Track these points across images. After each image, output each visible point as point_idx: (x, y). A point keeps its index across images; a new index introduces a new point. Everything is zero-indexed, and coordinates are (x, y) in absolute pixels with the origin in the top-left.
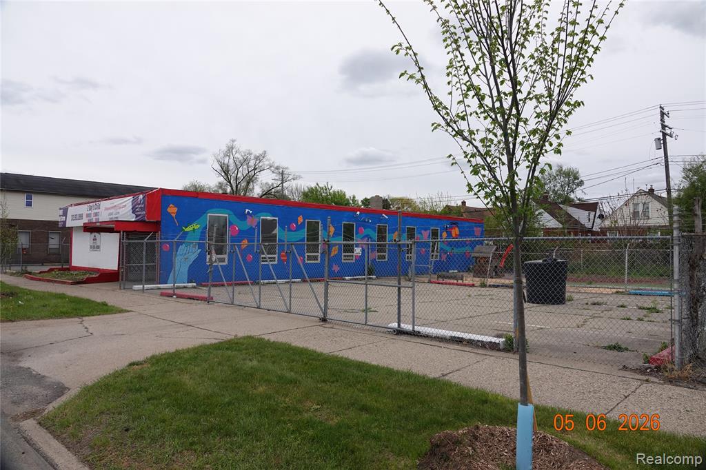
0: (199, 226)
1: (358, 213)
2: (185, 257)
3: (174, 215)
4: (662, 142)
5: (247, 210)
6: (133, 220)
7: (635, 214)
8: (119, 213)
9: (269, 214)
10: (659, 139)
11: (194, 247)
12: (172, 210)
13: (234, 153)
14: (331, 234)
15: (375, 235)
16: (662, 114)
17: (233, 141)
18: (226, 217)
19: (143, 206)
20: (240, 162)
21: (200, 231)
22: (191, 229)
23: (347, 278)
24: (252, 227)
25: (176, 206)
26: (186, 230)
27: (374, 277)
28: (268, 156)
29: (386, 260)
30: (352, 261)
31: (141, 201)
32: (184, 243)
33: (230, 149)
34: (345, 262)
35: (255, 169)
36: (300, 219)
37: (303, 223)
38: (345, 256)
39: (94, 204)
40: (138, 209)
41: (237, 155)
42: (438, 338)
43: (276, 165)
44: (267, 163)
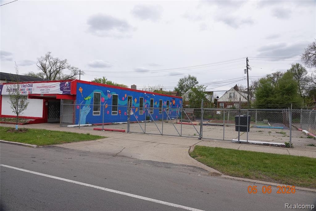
0: (90, 97)
1: (145, 93)
2: (85, 112)
3: (81, 92)
4: (247, 71)
5: (108, 91)
6: (62, 94)
7: (230, 97)
8: (49, 90)
9: (115, 93)
10: (246, 70)
11: (88, 107)
12: (81, 90)
13: (49, 59)
14: (136, 102)
15: (150, 103)
16: (247, 60)
17: (50, 53)
18: (100, 94)
19: (69, 87)
20: (53, 63)
21: (91, 100)
22: (87, 99)
23: (142, 121)
24: (109, 99)
25: (82, 88)
26: (86, 99)
27: (151, 121)
28: (67, 62)
29: (153, 114)
30: (142, 114)
31: (67, 85)
32: (84, 105)
33: (48, 57)
34: (140, 114)
35: (60, 68)
36: (126, 95)
37: (127, 97)
38: (140, 112)
39: (27, 84)
40: (64, 89)
41: (51, 60)
42: (258, 144)
43: (71, 66)
44: (66, 65)
